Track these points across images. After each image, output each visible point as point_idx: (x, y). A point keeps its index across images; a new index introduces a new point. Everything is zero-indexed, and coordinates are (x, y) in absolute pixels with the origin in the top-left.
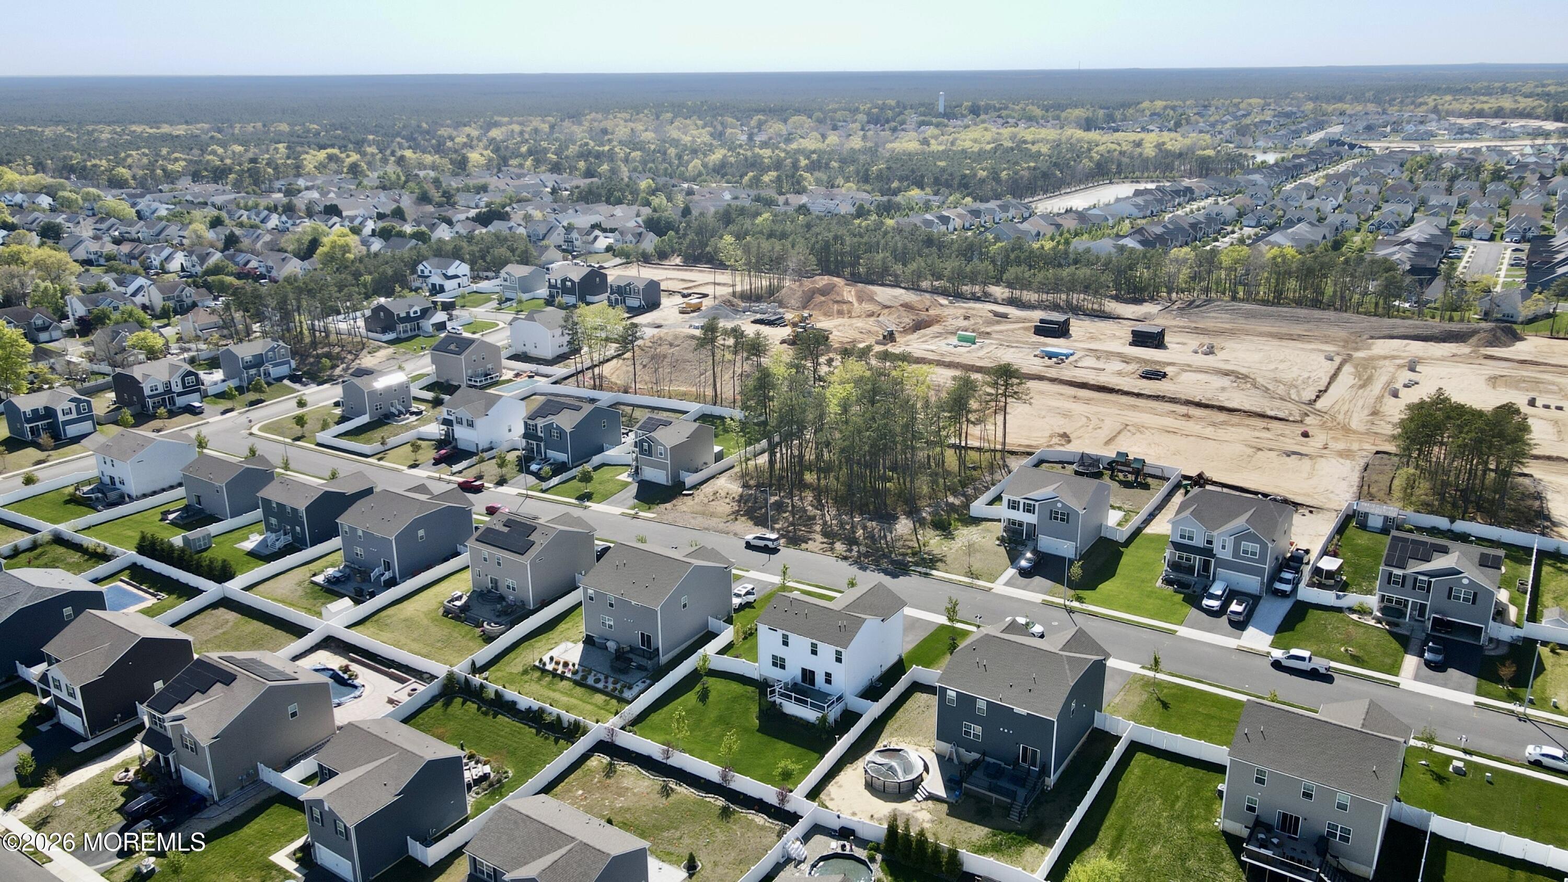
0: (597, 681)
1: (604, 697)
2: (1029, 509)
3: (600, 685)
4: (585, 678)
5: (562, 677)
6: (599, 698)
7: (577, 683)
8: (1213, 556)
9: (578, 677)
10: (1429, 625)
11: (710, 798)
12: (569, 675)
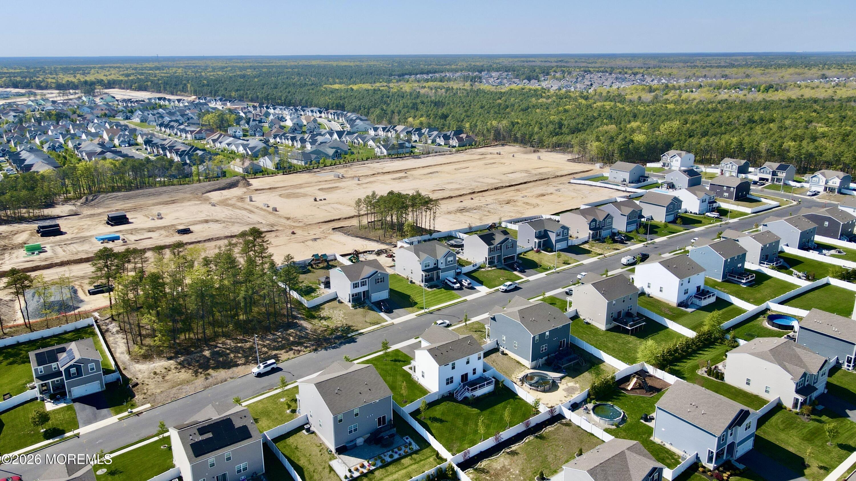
0: (391, 456)
1: (407, 459)
2: (363, 284)
3: (396, 456)
4: (382, 460)
5: (371, 472)
6: (406, 461)
7: (382, 467)
8: (440, 269)
9: (379, 464)
10: (503, 261)
11: (526, 440)
12: (373, 468)
